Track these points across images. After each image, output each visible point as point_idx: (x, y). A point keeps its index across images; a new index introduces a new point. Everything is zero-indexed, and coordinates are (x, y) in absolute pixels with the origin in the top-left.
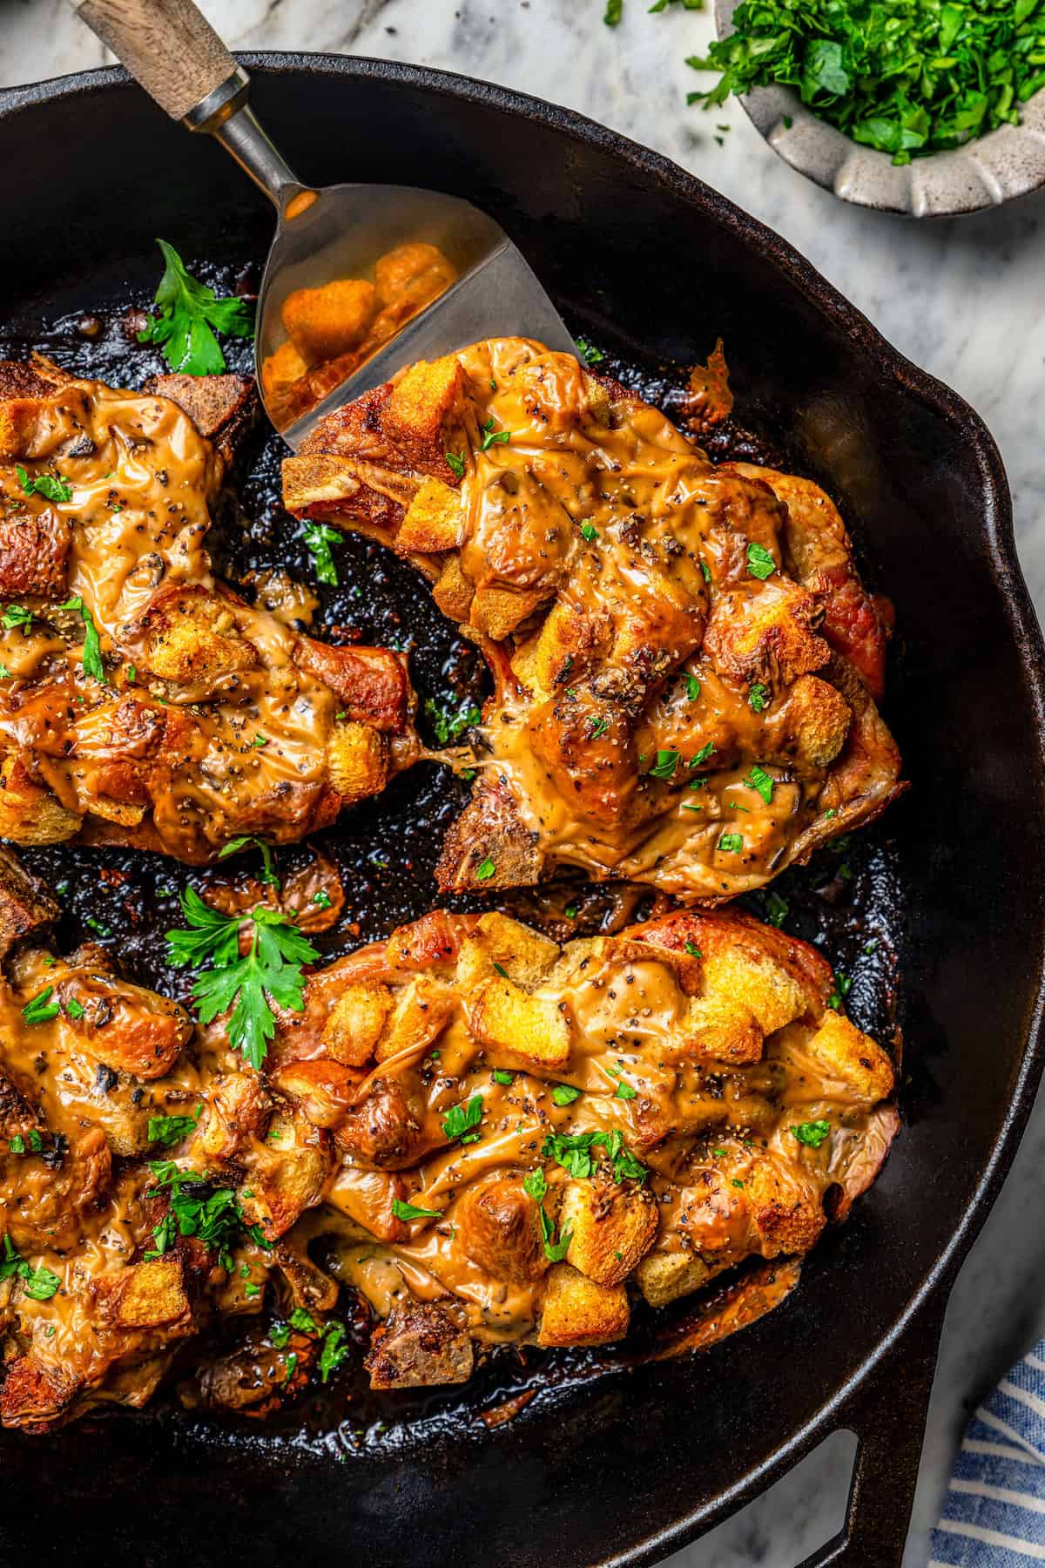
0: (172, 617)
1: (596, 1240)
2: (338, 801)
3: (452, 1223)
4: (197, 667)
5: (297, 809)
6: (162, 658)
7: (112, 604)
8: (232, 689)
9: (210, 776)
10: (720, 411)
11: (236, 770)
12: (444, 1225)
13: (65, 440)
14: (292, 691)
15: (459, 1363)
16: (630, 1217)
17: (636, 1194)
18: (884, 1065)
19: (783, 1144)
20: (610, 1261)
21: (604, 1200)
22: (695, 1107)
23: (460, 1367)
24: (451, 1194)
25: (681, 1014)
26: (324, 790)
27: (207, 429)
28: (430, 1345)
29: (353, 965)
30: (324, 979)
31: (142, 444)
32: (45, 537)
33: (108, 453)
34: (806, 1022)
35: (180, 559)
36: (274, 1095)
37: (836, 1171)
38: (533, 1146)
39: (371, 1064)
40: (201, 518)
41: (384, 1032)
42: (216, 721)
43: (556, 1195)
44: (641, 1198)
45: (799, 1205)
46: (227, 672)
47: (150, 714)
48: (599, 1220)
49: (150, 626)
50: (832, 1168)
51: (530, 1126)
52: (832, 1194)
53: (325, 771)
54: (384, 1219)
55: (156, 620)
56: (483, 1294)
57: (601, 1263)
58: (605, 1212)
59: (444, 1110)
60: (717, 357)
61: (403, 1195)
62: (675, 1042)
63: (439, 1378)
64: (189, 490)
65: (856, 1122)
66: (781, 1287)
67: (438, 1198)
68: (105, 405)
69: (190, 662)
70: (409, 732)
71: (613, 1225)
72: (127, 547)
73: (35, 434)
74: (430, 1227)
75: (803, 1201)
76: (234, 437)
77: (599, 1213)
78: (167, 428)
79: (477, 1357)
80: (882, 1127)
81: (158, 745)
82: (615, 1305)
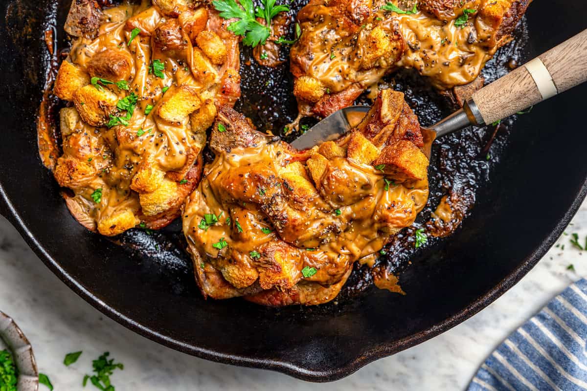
0: (394, 44)
1: (92, 98)
2: (297, 75)
3: (124, 49)
4: (371, 44)
5: (302, 59)
6: (379, 33)
7: (408, 25)
8: (356, 54)
9: (328, 32)
10: (377, 282)
11: (326, 43)
12: (124, 45)
13: (478, 33)
14: (345, 76)
15: (72, 29)
16: (95, 114)
17: (103, 121)
18: (109, 233)
19: (99, 183)
20: (82, 99)
21: (105, 108)
22: (124, 156)
23: (70, 29)
24: (134, 53)
25: (161, 167)
26: (304, 72)
27: (457, 89)
28: (83, 22)
29: (234, 55)
30: (234, 43)
31: (462, 63)
32: (445, 9)
33: (465, 48)
34: (139, 212)
35: (413, 57)
36: (200, 3)
37: (79, 198)
38: (137, 90)
39: (195, 44)
40: (425, 71)
41: (204, 54)
42: (347, 44)
43: (116, 91)
44: (101, 122)
45: (71, 179)
46: (364, 55)
47: (362, 19)
48: (99, 102)
49: (395, 34)
50: (81, 198)
51: (144, 92)
52: (71, 193)
53: (310, 75)
54: (136, 23)
55: (396, 37)
56: (92, 48)
57: (83, 96)
58: (102, 107)
59: (165, 63)
60: (398, 289)
61: (141, 35)
62: (151, 160)
63: (70, 19)
64: (437, 72)
65: (93, 214)
66: (46, 159)
67: (135, 47)
68: (482, 55)
69: (374, 42)
70: (311, 113)
71: (95, 107)
72: (427, 39)
73: (485, 23)
74: (125, 39)
75: (72, 181)
76: (448, 98)
77: (101, 103)
78: (464, 74)
79: (72, 37)
80: (87, 222)
81: (348, 17)
82: (67, 95)
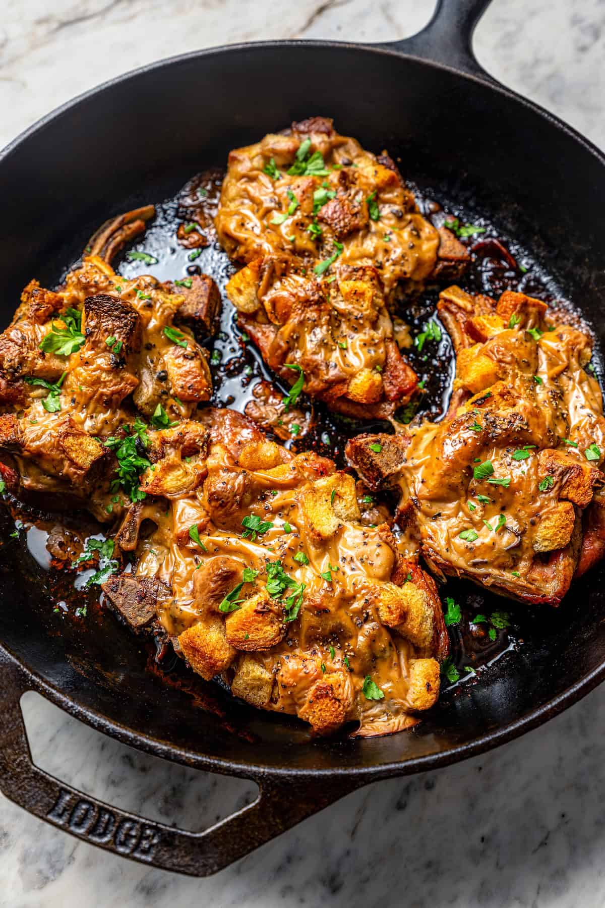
0: (367, 278)
1: (246, 619)
2: (345, 390)
3: (207, 561)
4: (355, 297)
5: (330, 375)
6: (347, 286)
8: (357, 319)
9: (315, 334)
11: (325, 341)
12: (200, 559)
13: (394, 203)
14: (373, 342)
15: (140, 616)
16: (269, 628)
17: (281, 622)
18: (434, 696)
20: (241, 634)
21: (267, 606)
23: (139, 618)
24: (219, 549)
26: (345, 380)
27: (441, 253)
28: (140, 596)
31: (417, 234)
32: (356, 217)
33: (403, 224)
35: (388, 272)
36: (206, 445)
37: (365, 717)
38: (268, 560)
40: (408, 269)
42: (337, 324)
43: (252, 590)
44: (281, 626)
45: (339, 701)
46: (361, 311)
47: (321, 293)
48: (256, 611)
50: (366, 714)
51: (275, 553)
52: (352, 723)
53: (353, 376)
54: (184, 527)
55: (360, 273)
56: (182, 596)
57: (237, 631)
58: (263, 612)
59: (254, 515)
61: (201, 530)
63: (127, 612)
64: (415, 259)
67: (211, 544)
69: (355, 293)
70: (393, 405)
71: (259, 623)
72: (377, 250)
73: (391, 192)
74: (195, 552)
75: (342, 702)
76: (445, 268)
77: (259, 608)
78: (429, 239)
79: (151, 620)
80: (402, 722)
81: (310, 305)
82: (224, 655)
